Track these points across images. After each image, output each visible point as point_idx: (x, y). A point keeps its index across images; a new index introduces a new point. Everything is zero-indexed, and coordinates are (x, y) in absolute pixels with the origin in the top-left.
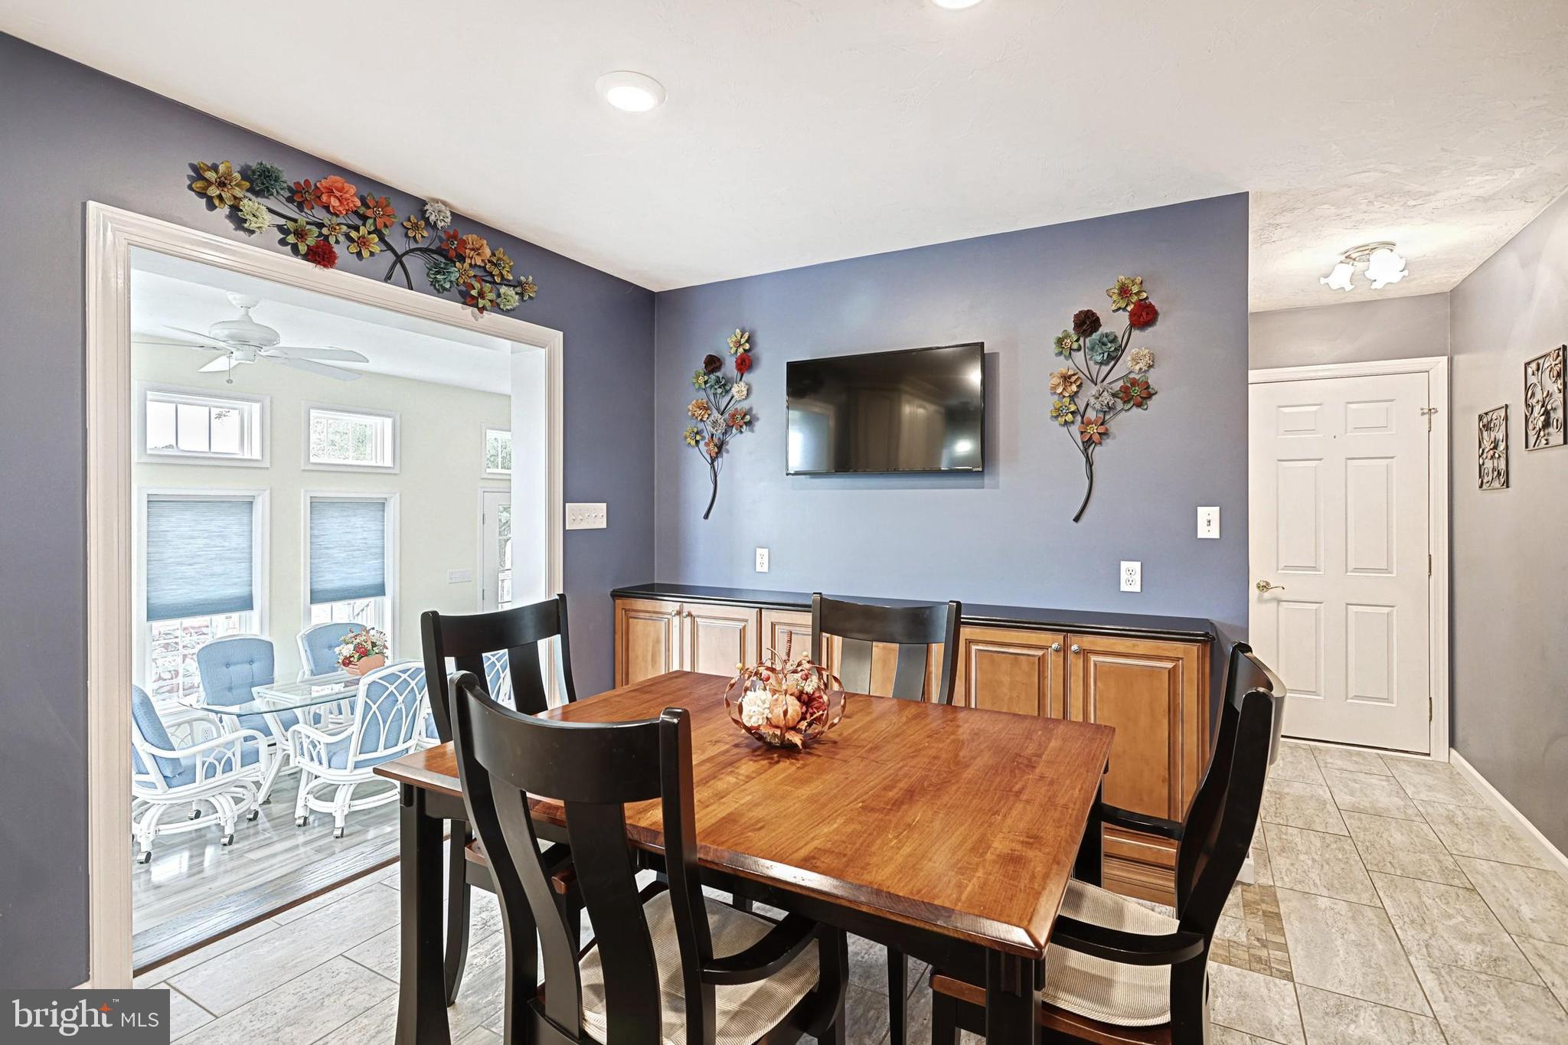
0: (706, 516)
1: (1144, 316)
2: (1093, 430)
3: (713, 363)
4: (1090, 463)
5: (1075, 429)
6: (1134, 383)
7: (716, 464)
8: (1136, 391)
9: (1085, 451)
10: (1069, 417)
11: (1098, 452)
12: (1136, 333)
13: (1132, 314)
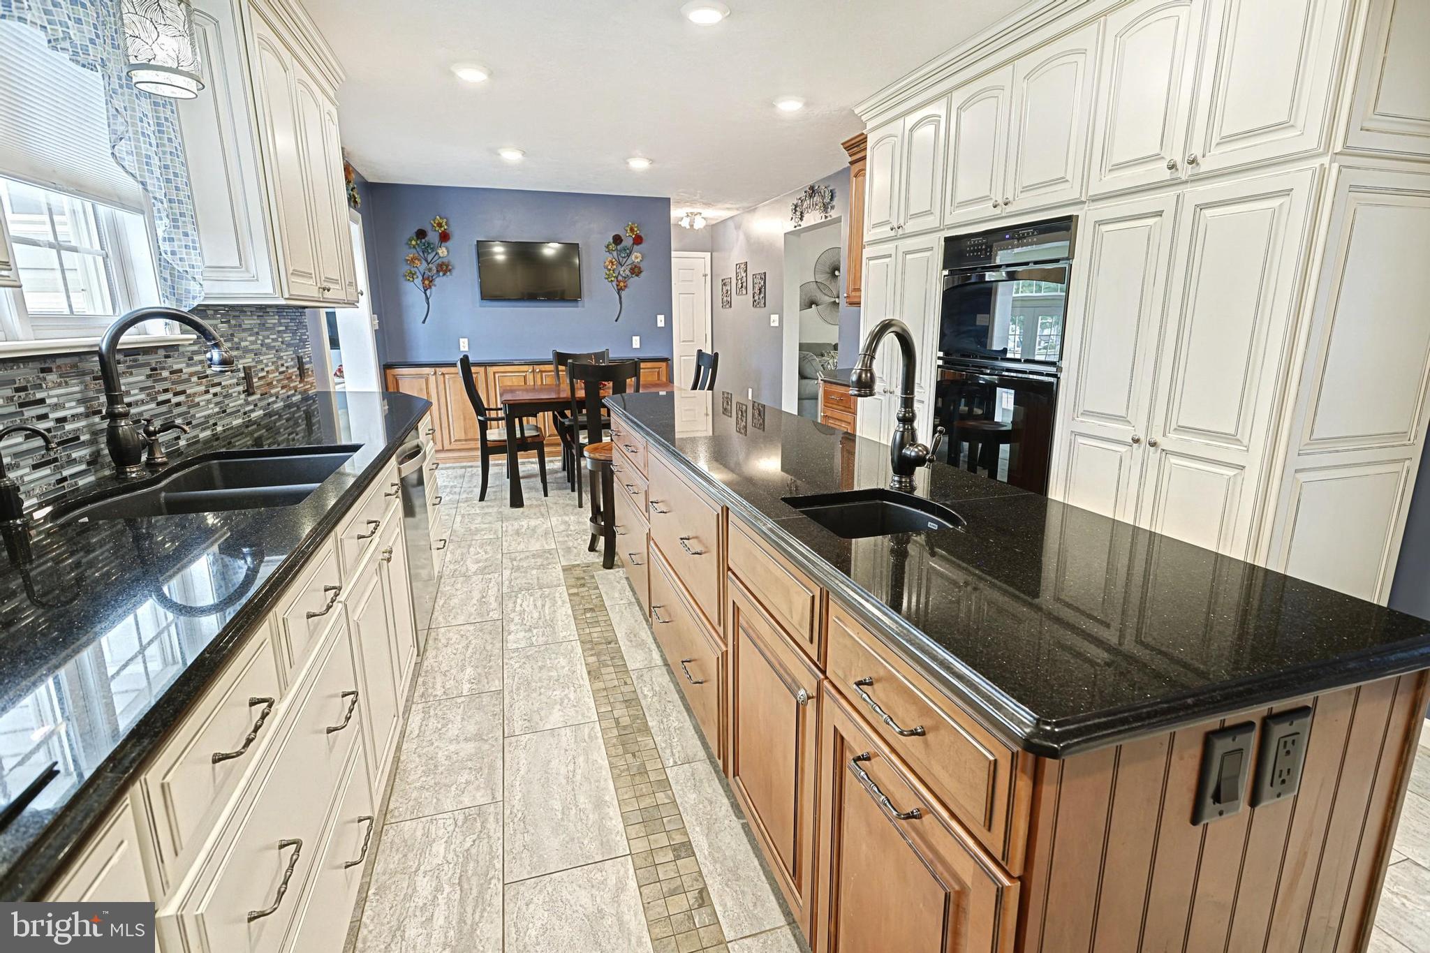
0: (424, 322)
1: (638, 240)
2: (622, 284)
3: (421, 234)
4: (620, 298)
5: (614, 284)
6: (636, 266)
7: (428, 292)
8: (636, 270)
9: (618, 293)
10: (613, 279)
11: (623, 294)
12: (635, 246)
13: (634, 239)
